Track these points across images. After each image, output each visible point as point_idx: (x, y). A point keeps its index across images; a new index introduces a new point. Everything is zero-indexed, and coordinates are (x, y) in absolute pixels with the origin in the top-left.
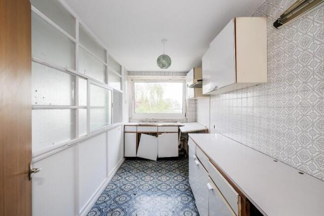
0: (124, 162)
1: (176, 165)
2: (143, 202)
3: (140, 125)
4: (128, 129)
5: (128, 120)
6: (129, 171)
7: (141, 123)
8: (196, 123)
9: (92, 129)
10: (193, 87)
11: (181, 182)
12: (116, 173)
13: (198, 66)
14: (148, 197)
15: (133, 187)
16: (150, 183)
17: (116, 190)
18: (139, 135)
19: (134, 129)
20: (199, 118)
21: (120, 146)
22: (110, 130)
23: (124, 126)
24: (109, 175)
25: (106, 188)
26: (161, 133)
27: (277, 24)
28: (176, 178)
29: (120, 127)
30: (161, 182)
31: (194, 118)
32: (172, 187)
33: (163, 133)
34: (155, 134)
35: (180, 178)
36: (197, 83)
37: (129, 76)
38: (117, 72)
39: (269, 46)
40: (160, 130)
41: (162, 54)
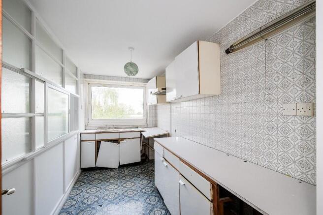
0: (81, 174)
1: (139, 170)
2: (111, 212)
3: (100, 133)
4: (84, 137)
5: (84, 127)
6: (89, 183)
7: (99, 130)
8: (156, 128)
9: (50, 139)
10: (157, 95)
11: (147, 186)
12: (74, 187)
13: (161, 75)
14: (116, 206)
15: (96, 199)
16: (115, 191)
17: (76, 206)
18: (98, 143)
19: (93, 137)
20: (160, 123)
21: (77, 157)
22: (66, 139)
23: (81, 134)
24: (66, 190)
25: (64, 205)
26: (122, 139)
27: (228, 52)
28: (141, 183)
29: (76, 136)
30: (126, 189)
31: (154, 123)
32: (139, 191)
33: (125, 139)
34: (116, 141)
35: (145, 182)
36: (161, 91)
37: (85, 79)
38: (73, 74)
39: (222, 67)
40: (122, 136)
41: (130, 61)
